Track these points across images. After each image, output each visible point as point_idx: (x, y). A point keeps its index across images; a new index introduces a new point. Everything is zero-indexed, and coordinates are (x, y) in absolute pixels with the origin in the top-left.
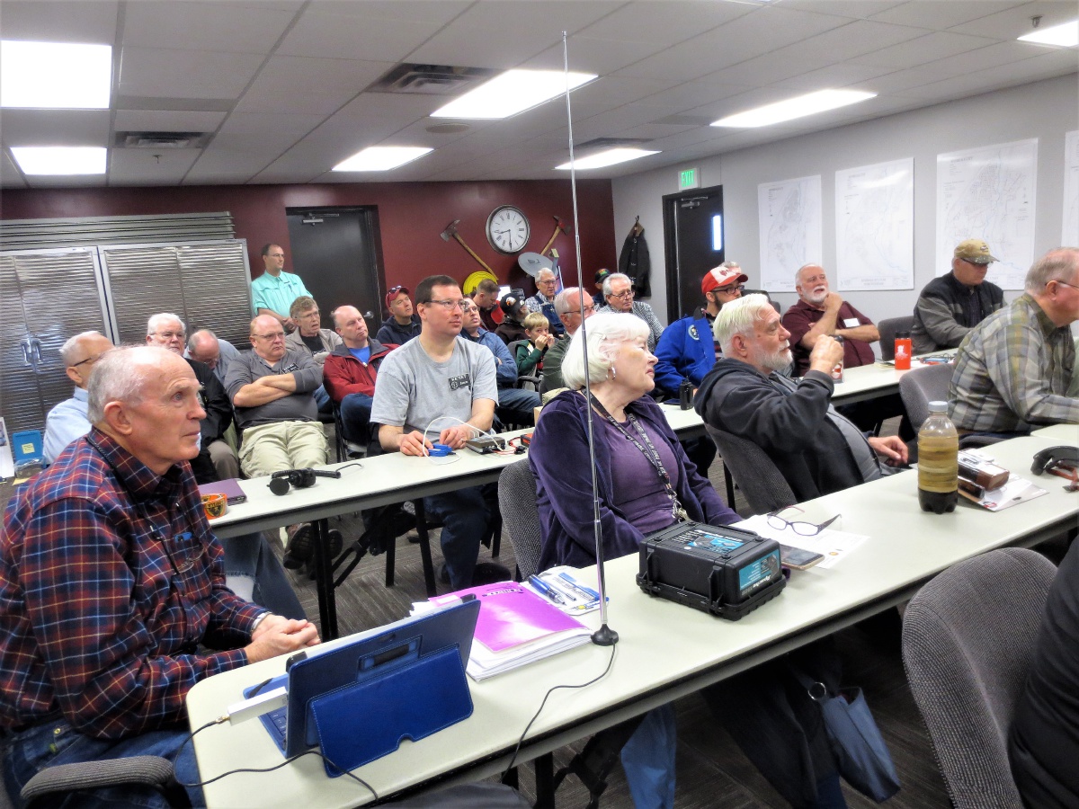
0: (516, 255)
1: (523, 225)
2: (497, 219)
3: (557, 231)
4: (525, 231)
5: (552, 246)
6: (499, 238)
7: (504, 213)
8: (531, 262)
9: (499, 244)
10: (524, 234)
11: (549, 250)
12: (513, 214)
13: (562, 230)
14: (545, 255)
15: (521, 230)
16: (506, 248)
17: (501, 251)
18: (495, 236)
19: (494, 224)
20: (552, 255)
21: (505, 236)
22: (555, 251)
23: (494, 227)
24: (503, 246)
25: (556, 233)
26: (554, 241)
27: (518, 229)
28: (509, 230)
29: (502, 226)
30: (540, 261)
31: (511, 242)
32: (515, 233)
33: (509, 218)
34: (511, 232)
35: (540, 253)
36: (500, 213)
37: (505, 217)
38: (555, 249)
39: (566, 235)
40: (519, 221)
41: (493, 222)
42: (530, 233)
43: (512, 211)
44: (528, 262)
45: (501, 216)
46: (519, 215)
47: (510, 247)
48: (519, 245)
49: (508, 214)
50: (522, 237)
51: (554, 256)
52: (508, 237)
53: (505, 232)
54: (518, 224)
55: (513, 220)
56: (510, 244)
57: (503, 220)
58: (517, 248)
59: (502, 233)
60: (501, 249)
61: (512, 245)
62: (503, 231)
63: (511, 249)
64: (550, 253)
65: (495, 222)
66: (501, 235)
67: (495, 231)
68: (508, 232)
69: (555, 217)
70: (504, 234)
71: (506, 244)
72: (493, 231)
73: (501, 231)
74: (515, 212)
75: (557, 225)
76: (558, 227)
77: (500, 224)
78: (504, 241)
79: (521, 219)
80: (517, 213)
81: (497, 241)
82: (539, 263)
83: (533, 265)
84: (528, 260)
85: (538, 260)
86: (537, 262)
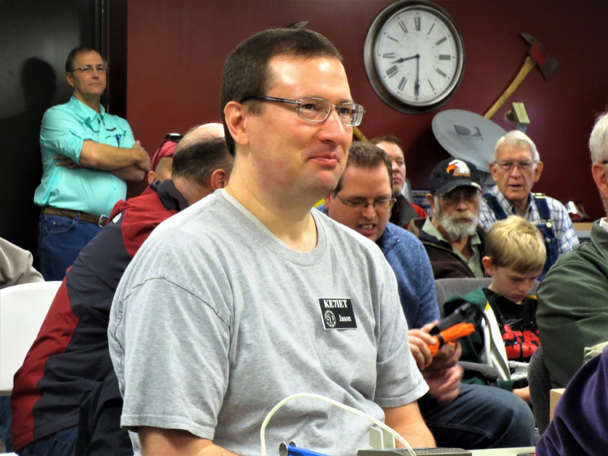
0: (428, 111)
1: (449, 48)
2: (392, 28)
3: (525, 70)
4: (453, 61)
5: (515, 97)
6: (392, 71)
7: (408, 17)
8: (461, 132)
9: (392, 84)
10: (449, 67)
11: (508, 105)
12: (427, 19)
13: (537, 68)
14: (496, 119)
15: (442, 57)
16: (407, 95)
17: (395, 101)
18: (384, 65)
19: (383, 40)
20: (513, 117)
21: (407, 69)
22: (520, 109)
23: (384, 46)
24: (400, 91)
25: (523, 73)
26: (520, 86)
27: (438, 56)
28: (417, 57)
29: (401, 46)
30: (481, 131)
31: (420, 83)
32: (428, 64)
33: (418, 28)
34: (420, 60)
35: (483, 114)
36: (400, 16)
37: (411, 26)
38: (522, 105)
39: (545, 79)
40: (441, 37)
41: (383, 35)
42: (463, 67)
43: (427, 14)
44: (453, 129)
45: (401, 23)
46: (441, 23)
47: (415, 94)
48: (435, 91)
49: (417, 20)
50: (445, 75)
51: (517, 121)
52: (414, 71)
53: (407, 59)
54: (438, 43)
55: (429, 33)
56: (417, 87)
57: (406, 31)
58: (430, 98)
59: (401, 60)
60: (395, 95)
61: (421, 90)
62: (404, 57)
63: (417, 99)
64: (510, 112)
65: (387, 35)
66: (398, 65)
67: (385, 56)
68: (414, 61)
69: (524, 35)
70: (405, 63)
71: (406, 85)
72: (380, 55)
73: (399, 55)
74: (435, 17)
75: (527, 55)
76: (528, 58)
77: (397, 41)
78: (404, 79)
79: (446, 31)
80: (439, 20)
81: (387, 77)
82: (479, 134)
83: (464, 136)
84: (455, 126)
85: (477, 128)
86: (474, 131)
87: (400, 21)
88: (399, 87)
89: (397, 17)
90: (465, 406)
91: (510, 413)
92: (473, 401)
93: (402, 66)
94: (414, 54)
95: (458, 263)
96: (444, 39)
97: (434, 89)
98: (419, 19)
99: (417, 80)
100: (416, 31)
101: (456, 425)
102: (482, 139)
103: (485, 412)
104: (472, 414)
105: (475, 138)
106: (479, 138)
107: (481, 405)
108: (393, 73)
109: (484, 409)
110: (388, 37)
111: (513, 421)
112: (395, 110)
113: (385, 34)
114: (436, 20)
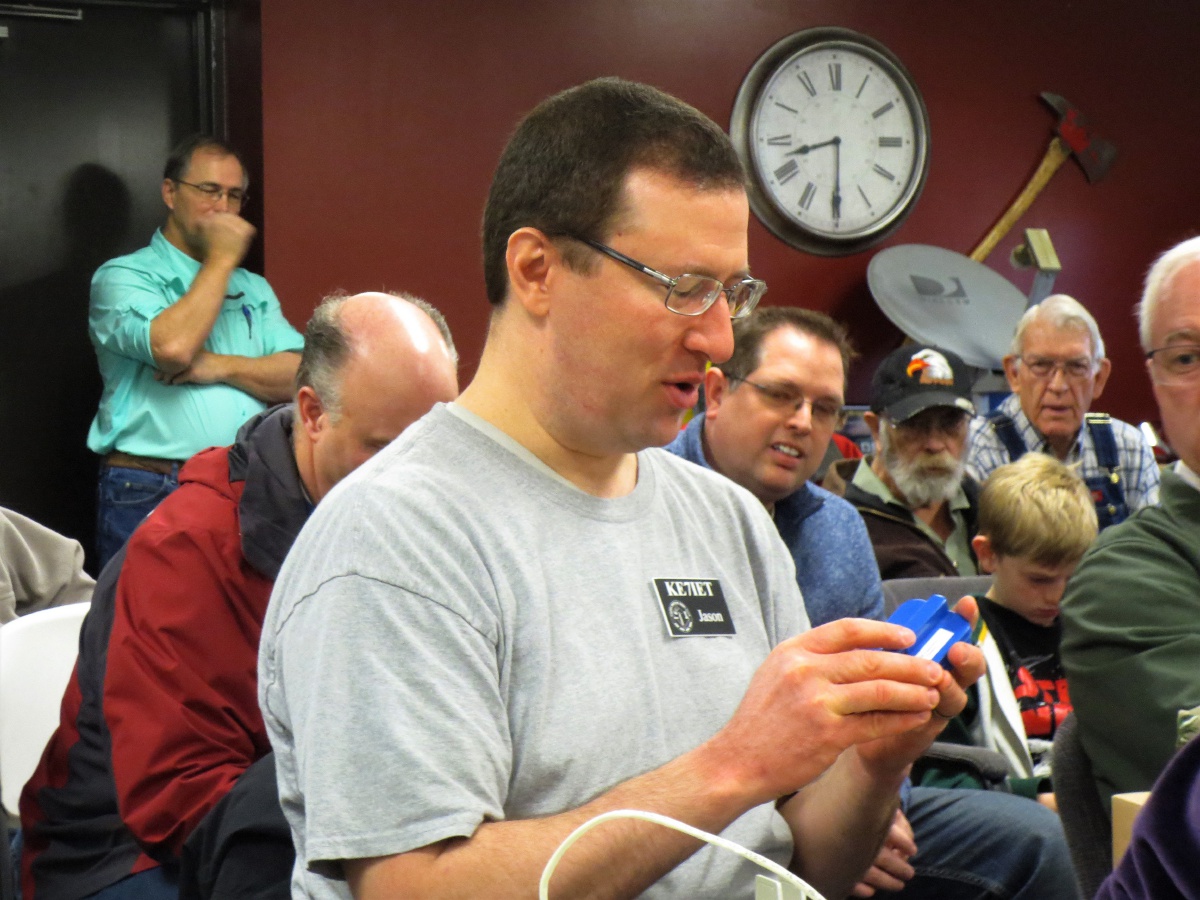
0: (859, 250)
1: (898, 123)
2: (784, 86)
3: (1051, 162)
4: (907, 150)
5: (1030, 218)
6: (787, 171)
7: (816, 64)
8: (925, 289)
9: (786, 196)
10: (899, 162)
11: (1017, 234)
12: (855, 68)
13: (1074, 159)
14: (994, 261)
15: (885, 142)
16: (817, 217)
17: (792, 231)
18: (770, 160)
19: (768, 110)
20: (1027, 257)
21: (814, 168)
22: (1041, 241)
23: (770, 121)
24: (803, 210)
25: (1045, 171)
26: (1040, 197)
27: (877, 141)
28: (836, 142)
29: (803, 121)
30: (966, 287)
31: (842, 194)
32: (858, 156)
33: (837, 85)
34: (842, 147)
35: (969, 253)
36: (800, 62)
37: (822, 80)
38: (1045, 233)
39: (1088, 181)
40: (882, 103)
41: (767, 100)
42: (926, 161)
43: (854, 57)
44: (910, 284)
45: (802, 76)
46: (883, 75)
47: (834, 216)
48: (873, 209)
49: (834, 70)
50: (890, 177)
51: (1036, 265)
52: (830, 170)
53: (815, 147)
54: (877, 114)
55: (858, 96)
56: (836, 201)
57: (813, 92)
58: (863, 223)
59: (804, 150)
60: (792, 219)
61: (844, 207)
62: (810, 143)
63: (837, 225)
64: (1020, 247)
65: (774, 100)
66: (799, 159)
67: (772, 142)
68: (830, 150)
69: (1045, 96)
70: (812, 155)
71: (815, 198)
72: (762, 140)
73: (800, 140)
74: (869, 64)
75: (1053, 134)
76: (1055, 141)
77: (796, 112)
78: (809, 187)
79: (891, 91)
80: (877, 69)
81: (777, 182)
82: (960, 293)
83: (932, 298)
84: (914, 279)
85: (957, 281)
86: (950, 288)
87: (801, 70)
88: (802, 203)
89: (795, 64)
90: (947, 830)
91: (1037, 842)
92: (962, 821)
93: (805, 161)
94: (829, 137)
95: (925, 546)
96: (889, 107)
97: (869, 205)
98: (838, 67)
99: (837, 188)
100: (832, 91)
101: (929, 869)
102: (967, 302)
103: (988, 843)
104: (961, 847)
105: (954, 300)
106: (961, 300)
107: (979, 827)
108: (789, 175)
109: (984, 837)
110: (777, 104)
111: (1043, 859)
112: (794, 248)
113: (771, 97)
114: (871, 69)
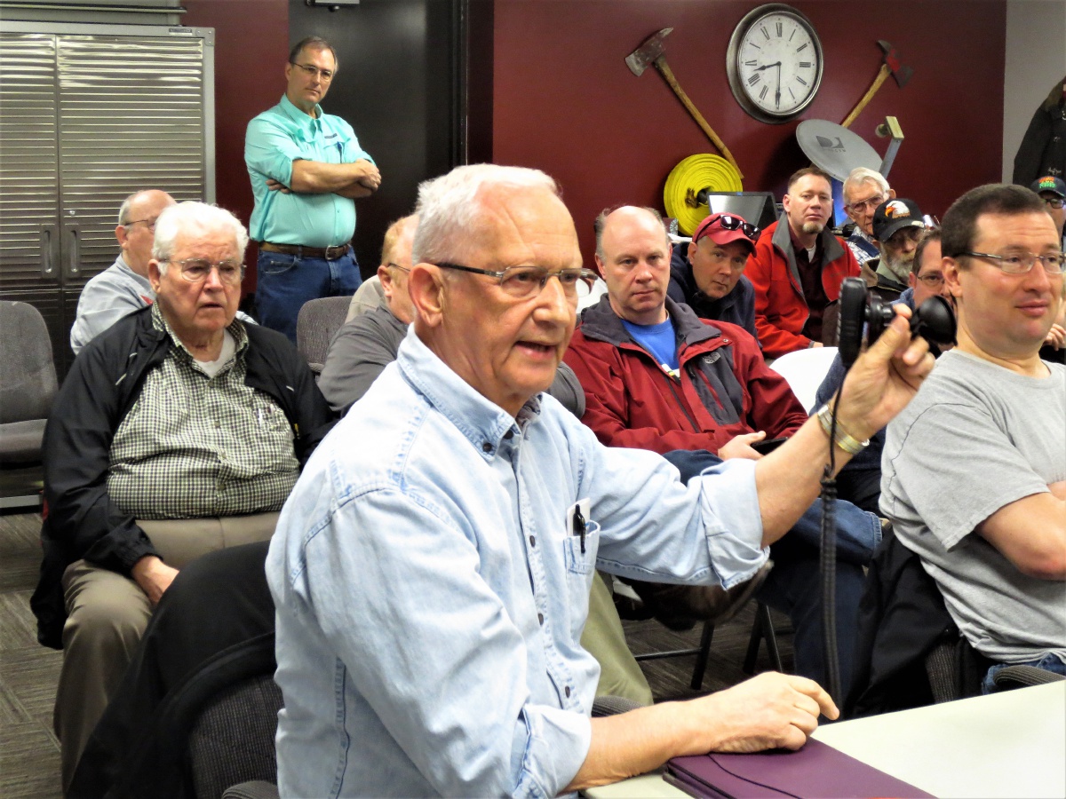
0: (789, 121)
1: (809, 54)
2: (754, 33)
3: (881, 77)
4: (813, 69)
6: (754, 79)
7: (770, 22)
8: (824, 143)
9: (754, 93)
10: (808, 74)
12: (789, 25)
13: (893, 76)
14: (853, 130)
15: (804, 65)
16: (768, 104)
17: (757, 111)
18: (747, 73)
19: (746, 46)
20: (886, 131)
21: (769, 77)
22: (893, 123)
23: (747, 53)
24: (762, 100)
25: (880, 80)
27: (798, 64)
28: (779, 64)
29: (763, 53)
31: (781, 92)
32: (789, 72)
33: (780, 34)
34: (782, 67)
35: (839, 124)
36: (763, 22)
37: (772, 31)
38: (895, 119)
39: (899, 88)
40: (802, 44)
41: (746, 42)
42: (823, 75)
43: (789, 19)
44: (817, 141)
45: (763, 30)
46: (802, 29)
47: (776, 103)
48: (796, 100)
49: (779, 26)
50: (804, 83)
51: (891, 135)
52: (775, 79)
53: (769, 67)
54: (799, 50)
55: (790, 40)
56: (778, 96)
57: (768, 38)
58: (791, 107)
59: (763, 68)
60: (757, 105)
61: (782, 98)
62: (766, 65)
63: (778, 108)
64: (882, 125)
65: (750, 42)
66: (760, 72)
67: (748, 63)
68: (775, 68)
69: (880, 42)
70: (767, 71)
71: (768, 94)
72: (743, 62)
73: (761, 63)
74: (796, 23)
75: (883, 63)
76: (884, 66)
77: (759, 48)
78: (765, 87)
79: (806, 38)
80: (800, 26)
81: (749, 85)
82: (840, 146)
83: (827, 148)
84: (818, 138)
85: (838, 139)
86: (835, 143)
87: (762, 27)
88: (761, 96)
89: (760, 23)
93: (763, 74)
94: (777, 62)
96: (805, 46)
97: (794, 98)
98: (781, 24)
99: (779, 89)
100: (777, 37)
102: (844, 151)
105: (838, 150)
106: (841, 150)
108: (755, 81)
110: (751, 44)
112: (756, 119)
113: (748, 41)
114: (797, 26)
